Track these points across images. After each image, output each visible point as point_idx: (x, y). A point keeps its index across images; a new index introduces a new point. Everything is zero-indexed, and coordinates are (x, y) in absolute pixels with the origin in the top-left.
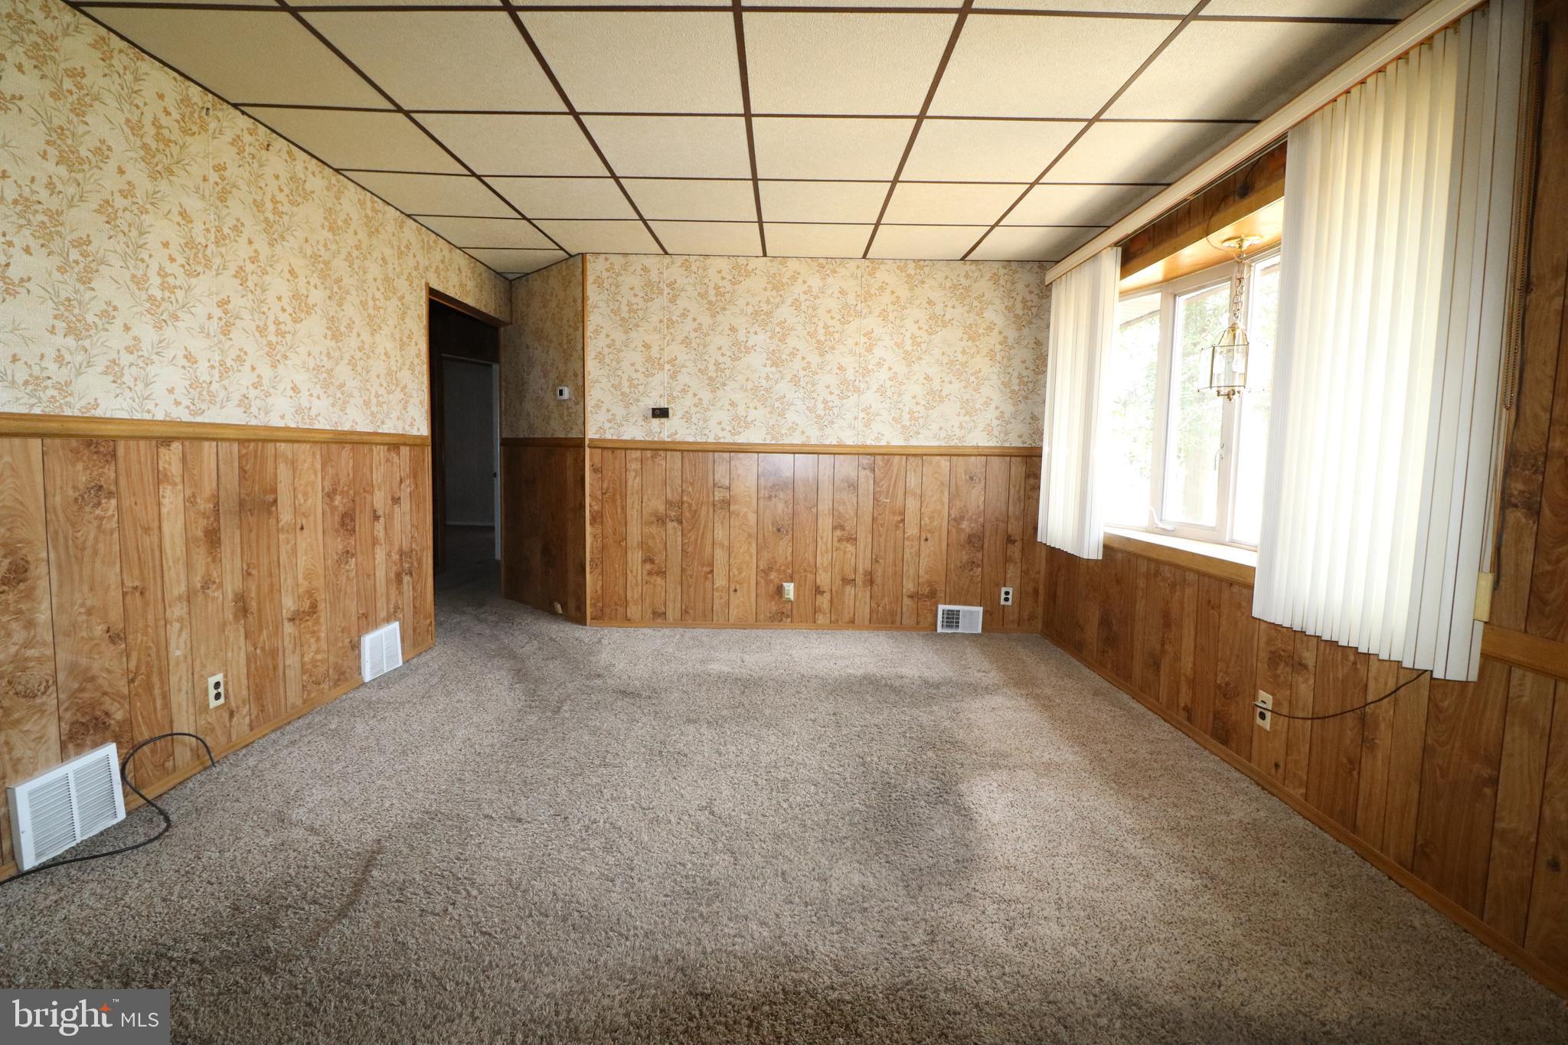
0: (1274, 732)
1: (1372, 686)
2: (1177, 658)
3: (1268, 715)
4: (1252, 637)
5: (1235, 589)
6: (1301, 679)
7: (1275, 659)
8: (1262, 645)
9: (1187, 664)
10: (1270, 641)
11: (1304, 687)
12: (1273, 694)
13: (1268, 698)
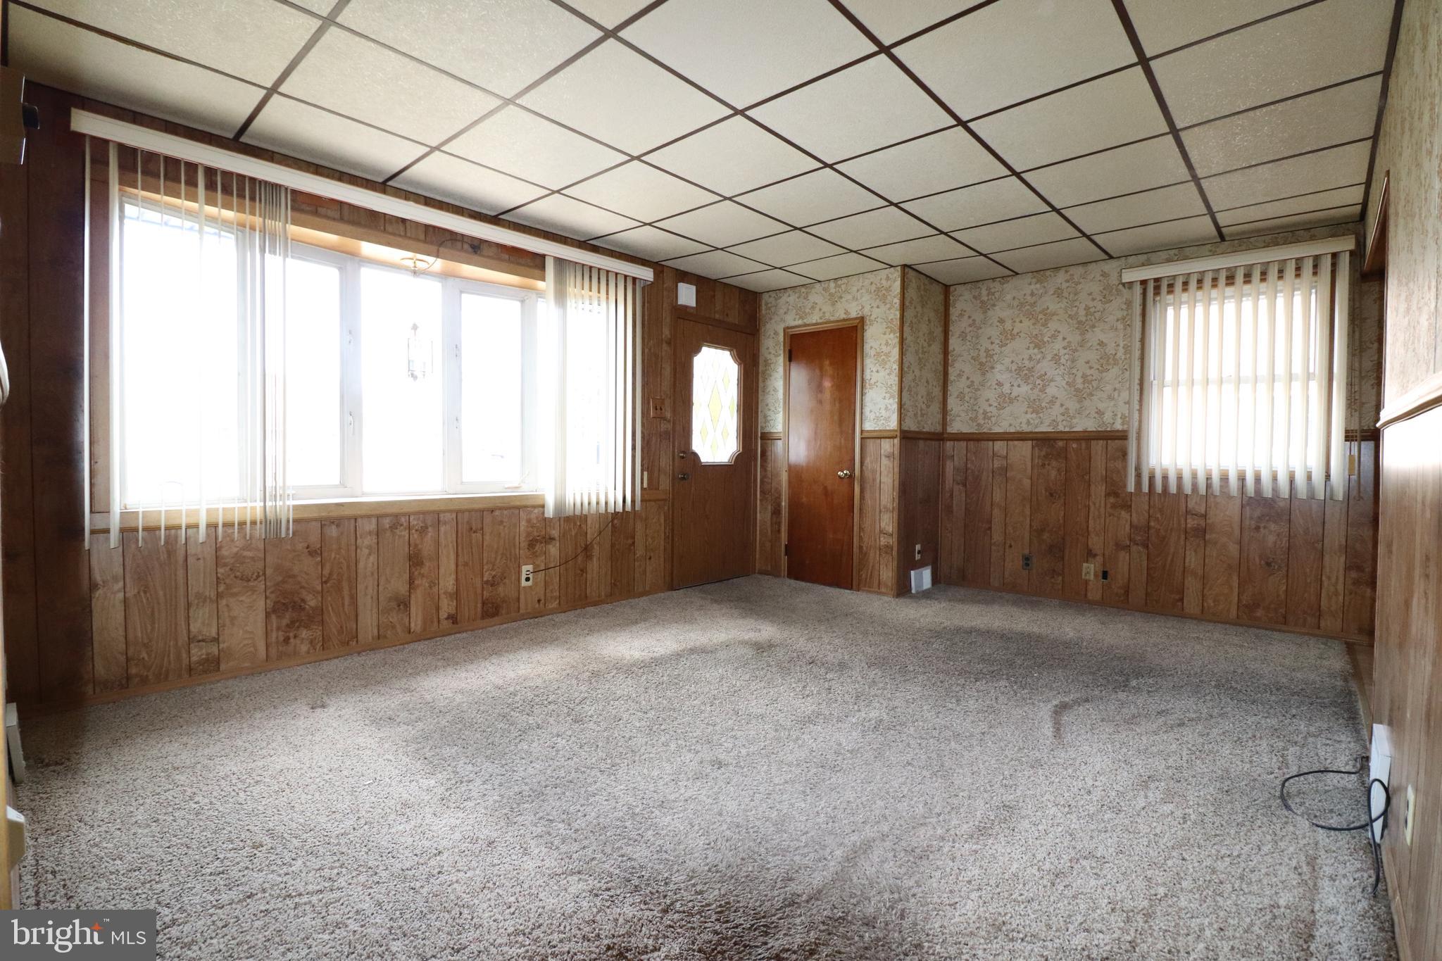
0: (535, 583)
1: (589, 531)
2: (434, 583)
3: (531, 576)
4: (514, 538)
5: (497, 513)
6: (551, 546)
7: (531, 545)
8: (522, 539)
9: (448, 583)
10: (528, 534)
11: (554, 550)
12: (533, 563)
13: (530, 567)
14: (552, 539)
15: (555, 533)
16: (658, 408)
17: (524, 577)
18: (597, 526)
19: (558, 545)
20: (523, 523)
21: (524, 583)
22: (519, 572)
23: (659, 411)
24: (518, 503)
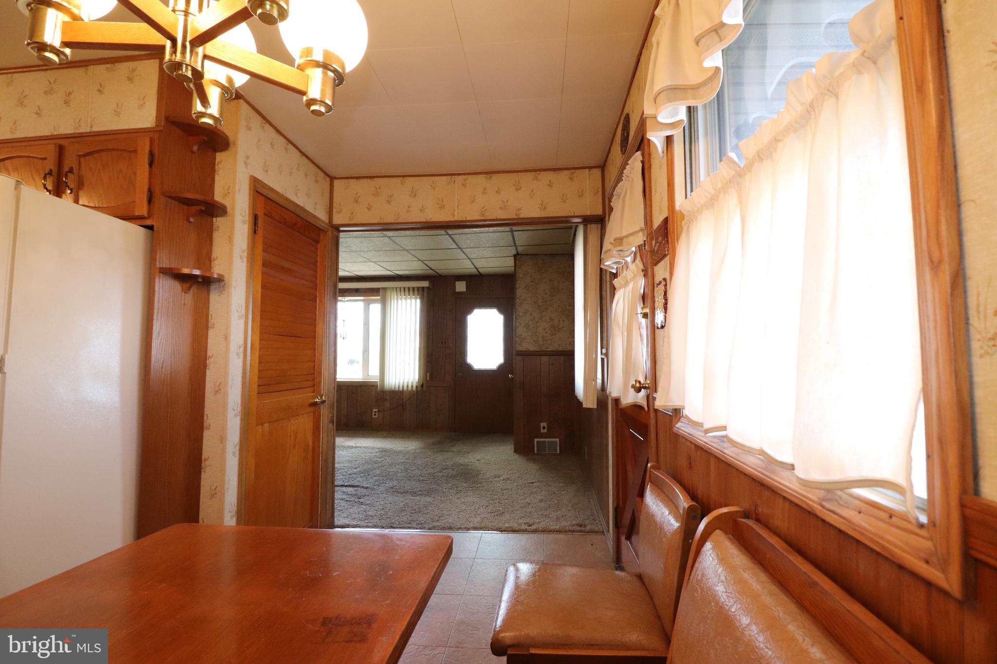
0: (379, 417)
1: (405, 398)
3: (377, 413)
4: (370, 398)
5: (363, 387)
6: (386, 402)
7: (377, 401)
8: (373, 398)
9: (344, 411)
10: (376, 397)
11: (387, 405)
12: (378, 409)
13: (376, 410)
14: (386, 400)
15: (388, 398)
16: (444, 342)
17: (374, 413)
18: (409, 396)
19: (389, 402)
20: (373, 392)
21: (374, 416)
22: (372, 411)
23: (444, 344)
24: (371, 384)
